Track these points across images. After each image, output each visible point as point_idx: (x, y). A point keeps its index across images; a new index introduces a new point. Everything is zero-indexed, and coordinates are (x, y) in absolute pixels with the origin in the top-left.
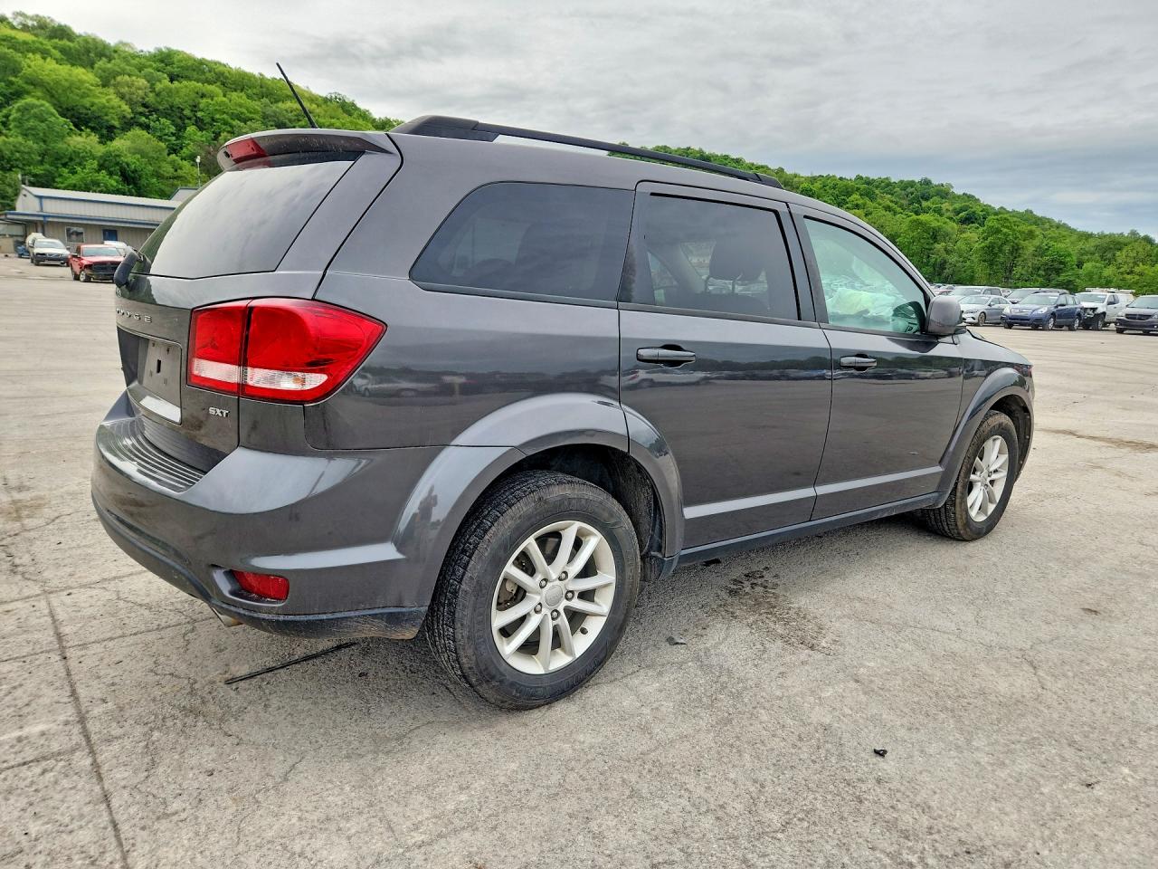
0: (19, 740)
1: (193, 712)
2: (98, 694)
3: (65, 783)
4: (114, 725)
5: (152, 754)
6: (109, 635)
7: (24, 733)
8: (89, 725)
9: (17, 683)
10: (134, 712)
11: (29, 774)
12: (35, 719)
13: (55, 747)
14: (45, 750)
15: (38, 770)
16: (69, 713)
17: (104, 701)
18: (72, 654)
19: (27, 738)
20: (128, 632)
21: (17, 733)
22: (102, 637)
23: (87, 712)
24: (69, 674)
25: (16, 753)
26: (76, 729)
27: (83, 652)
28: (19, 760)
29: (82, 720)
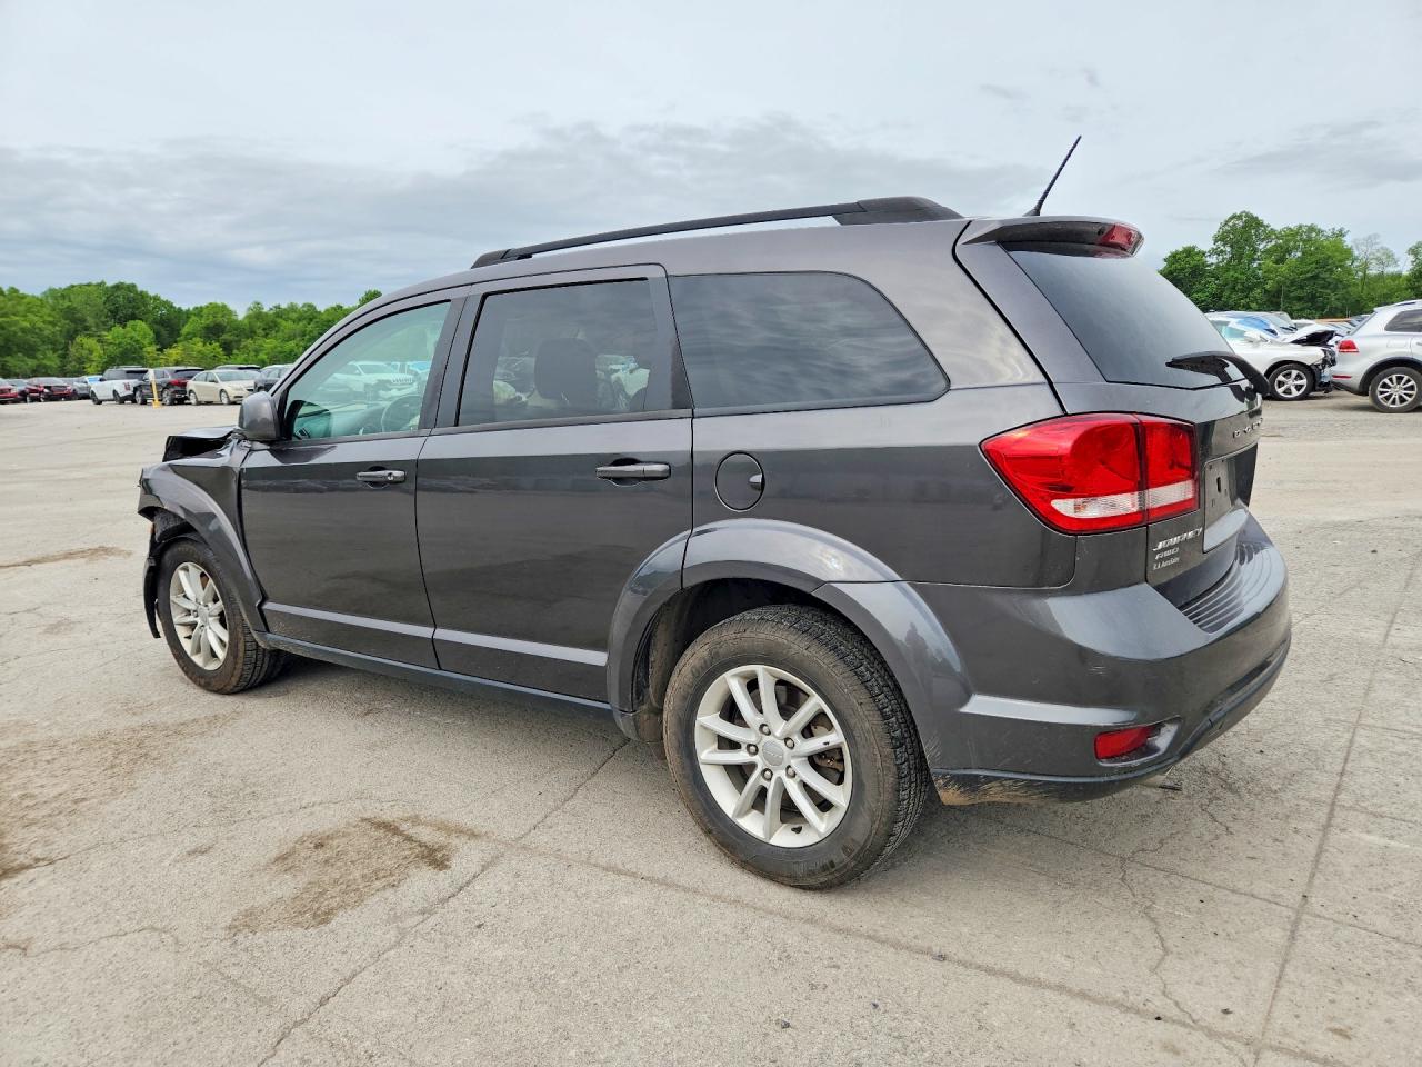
0: (1392, 838)
1: (1230, 788)
2: (1299, 838)
3: (1367, 792)
4: (1303, 809)
5: (1290, 779)
6: (1235, 898)
7: (1385, 841)
8: (1323, 820)
9: (1374, 893)
10: (1278, 809)
11: (1393, 810)
12: (1371, 848)
13: (1362, 817)
14: (1373, 819)
15: (1384, 809)
16: (1336, 837)
17: (1296, 831)
18: (1293, 897)
19: (1384, 836)
20: (1210, 888)
21: (1392, 843)
22: (1243, 899)
23: (1319, 830)
24: (1313, 876)
25: (1399, 829)
26: (1337, 821)
27: (1281, 891)
28: (1397, 823)
29: (1326, 828)
